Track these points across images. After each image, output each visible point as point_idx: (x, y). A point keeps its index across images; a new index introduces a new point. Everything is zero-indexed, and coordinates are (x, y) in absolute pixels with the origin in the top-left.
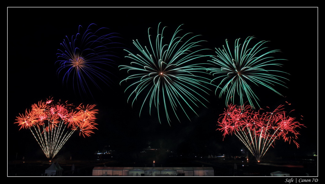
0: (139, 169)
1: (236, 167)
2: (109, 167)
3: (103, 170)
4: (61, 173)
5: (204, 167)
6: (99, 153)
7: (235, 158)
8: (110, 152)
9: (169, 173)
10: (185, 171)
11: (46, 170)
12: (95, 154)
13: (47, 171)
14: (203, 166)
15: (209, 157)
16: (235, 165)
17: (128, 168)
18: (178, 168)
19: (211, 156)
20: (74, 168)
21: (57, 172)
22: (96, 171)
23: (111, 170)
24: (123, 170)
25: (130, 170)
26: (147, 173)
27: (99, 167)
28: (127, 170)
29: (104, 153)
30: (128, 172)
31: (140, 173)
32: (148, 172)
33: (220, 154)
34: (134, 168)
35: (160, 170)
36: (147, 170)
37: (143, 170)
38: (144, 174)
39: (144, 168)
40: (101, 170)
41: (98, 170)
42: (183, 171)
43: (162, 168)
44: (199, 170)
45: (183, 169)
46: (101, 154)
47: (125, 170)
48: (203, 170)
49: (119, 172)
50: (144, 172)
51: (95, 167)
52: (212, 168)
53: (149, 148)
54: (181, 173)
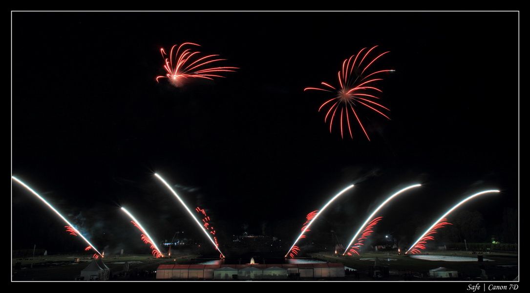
2: (182, 266)
3: (174, 270)
8: (184, 241)
9: (276, 273)
10: (300, 270)
11: (82, 271)
15: (337, 247)
17: (213, 266)
18: (291, 265)
19: (340, 245)
21: (99, 274)
22: (163, 271)
23: (185, 269)
24: (205, 270)
25: (215, 269)
26: (241, 273)
27: (167, 266)
29: (175, 243)
30: (212, 273)
31: (230, 273)
32: (244, 272)
34: (222, 265)
35: (262, 268)
36: (242, 268)
37: (236, 268)
38: (236, 275)
39: (237, 265)
40: (171, 271)
41: (166, 270)
42: (297, 269)
43: (265, 265)
44: (321, 267)
45: (298, 267)
46: (169, 244)
47: (208, 270)
48: (329, 267)
49: (198, 273)
50: (237, 271)
51: (160, 265)
52: (341, 264)
53: (245, 235)
54: (295, 273)
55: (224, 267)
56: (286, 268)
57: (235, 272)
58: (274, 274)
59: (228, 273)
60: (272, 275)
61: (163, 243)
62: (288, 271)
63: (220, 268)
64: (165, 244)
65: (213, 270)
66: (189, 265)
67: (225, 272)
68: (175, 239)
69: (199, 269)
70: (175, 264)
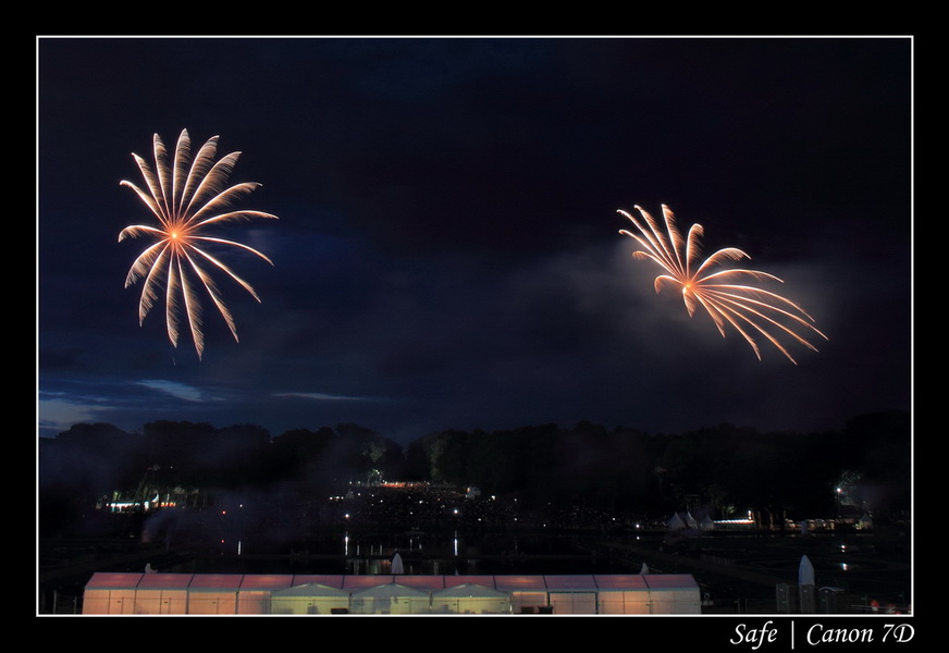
0: (319, 583)
1: (807, 575)
2: (168, 577)
3: (142, 593)
5: (651, 572)
6: (116, 502)
7: (805, 531)
8: (174, 498)
9: (473, 604)
10: (551, 595)
12: (98, 507)
14: (645, 568)
15: (677, 523)
16: (805, 562)
17: (268, 579)
18: (522, 580)
19: (684, 518)
22: (104, 593)
23: (179, 587)
24: (242, 592)
25: (276, 589)
26: (361, 603)
27: (119, 576)
29: (147, 505)
30: (265, 602)
31: (325, 604)
32: (368, 600)
33: (731, 509)
34: (299, 577)
35: (431, 590)
36: (364, 588)
37: (341, 588)
39: (347, 578)
40: (129, 593)
41: (113, 592)
42: (543, 593)
43: (438, 579)
44: (623, 590)
45: (546, 586)
46: (126, 505)
47: (253, 593)
48: (648, 587)
49: (221, 602)
50: (347, 598)
51: (97, 575)
52: (689, 577)
53: (375, 478)
54: (536, 605)
55: (305, 582)
56: (507, 590)
57: (342, 601)
59: (317, 604)
61: (104, 502)
63: (292, 585)
64: (113, 505)
65: (269, 593)
66: (189, 576)
67: (307, 598)
68: (146, 489)
69: (222, 587)
70: (144, 572)
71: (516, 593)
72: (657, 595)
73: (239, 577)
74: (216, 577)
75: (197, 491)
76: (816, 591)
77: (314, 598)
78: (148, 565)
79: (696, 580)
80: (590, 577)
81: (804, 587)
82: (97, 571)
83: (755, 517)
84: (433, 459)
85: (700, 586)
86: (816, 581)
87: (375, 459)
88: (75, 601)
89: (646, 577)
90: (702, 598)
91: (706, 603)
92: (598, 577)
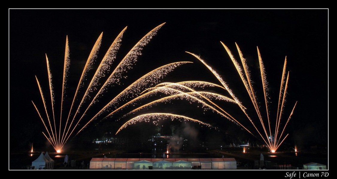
0: (146, 160)
1: (262, 158)
2: (110, 159)
3: (103, 162)
4: (51, 166)
5: (225, 158)
6: (97, 141)
7: (262, 148)
8: (111, 140)
9: (182, 165)
10: (201, 163)
11: (32, 162)
12: (93, 142)
13: (34, 164)
14: (223, 156)
15: (231, 146)
16: (262, 155)
17: (133, 159)
18: (194, 159)
19: (232, 144)
20: (67, 159)
21: (46, 164)
22: (95, 163)
23: (112, 161)
24: (127, 162)
25: (135, 162)
26: (155, 165)
27: (98, 159)
28: (132, 162)
29: (104, 142)
30: (133, 165)
31: (147, 165)
32: (157, 164)
33: (244, 142)
34: (141, 159)
35: (172, 162)
36: (155, 161)
37: (151, 161)
38: (152, 167)
39: (152, 159)
40: (101, 163)
42: (199, 163)
43: (174, 159)
44: (218, 162)
45: (200, 161)
46: (100, 142)
47: (130, 162)
48: (224, 161)
49: (122, 165)
50: (152, 164)
51: (93, 158)
52: (234, 159)
53: (159, 135)
54: (197, 165)
55: (142, 160)
56: (190, 162)
58: (181, 166)
59: (145, 165)
60: (179, 167)
61: (95, 141)
62: (192, 164)
63: (139, 161)
64: (97, 142)
65: (134, 162)
66: (115, 158)
67: (143, 164)
68: (104, 138)
69: (123, 161)
70: (104, 158)
71: (192, 162)
72: (226, 163)
73: (127, 159)
74: (121, 159)
75: (116, 139)
76: (264, 162)
77: (144, 164)
78: (105, 156)
79: (236, 159)
80: (210, 159)
81: (261, 161)
82: (93, 157)
83: (249, 144)
84: (173, 131)
85: (236, 161)
86: (264, 159)
87: (159, 131)
88: (88, 165)
89: (224, 159)
90: (237, 164)
91: (238, 165)
92: (212, 159)
